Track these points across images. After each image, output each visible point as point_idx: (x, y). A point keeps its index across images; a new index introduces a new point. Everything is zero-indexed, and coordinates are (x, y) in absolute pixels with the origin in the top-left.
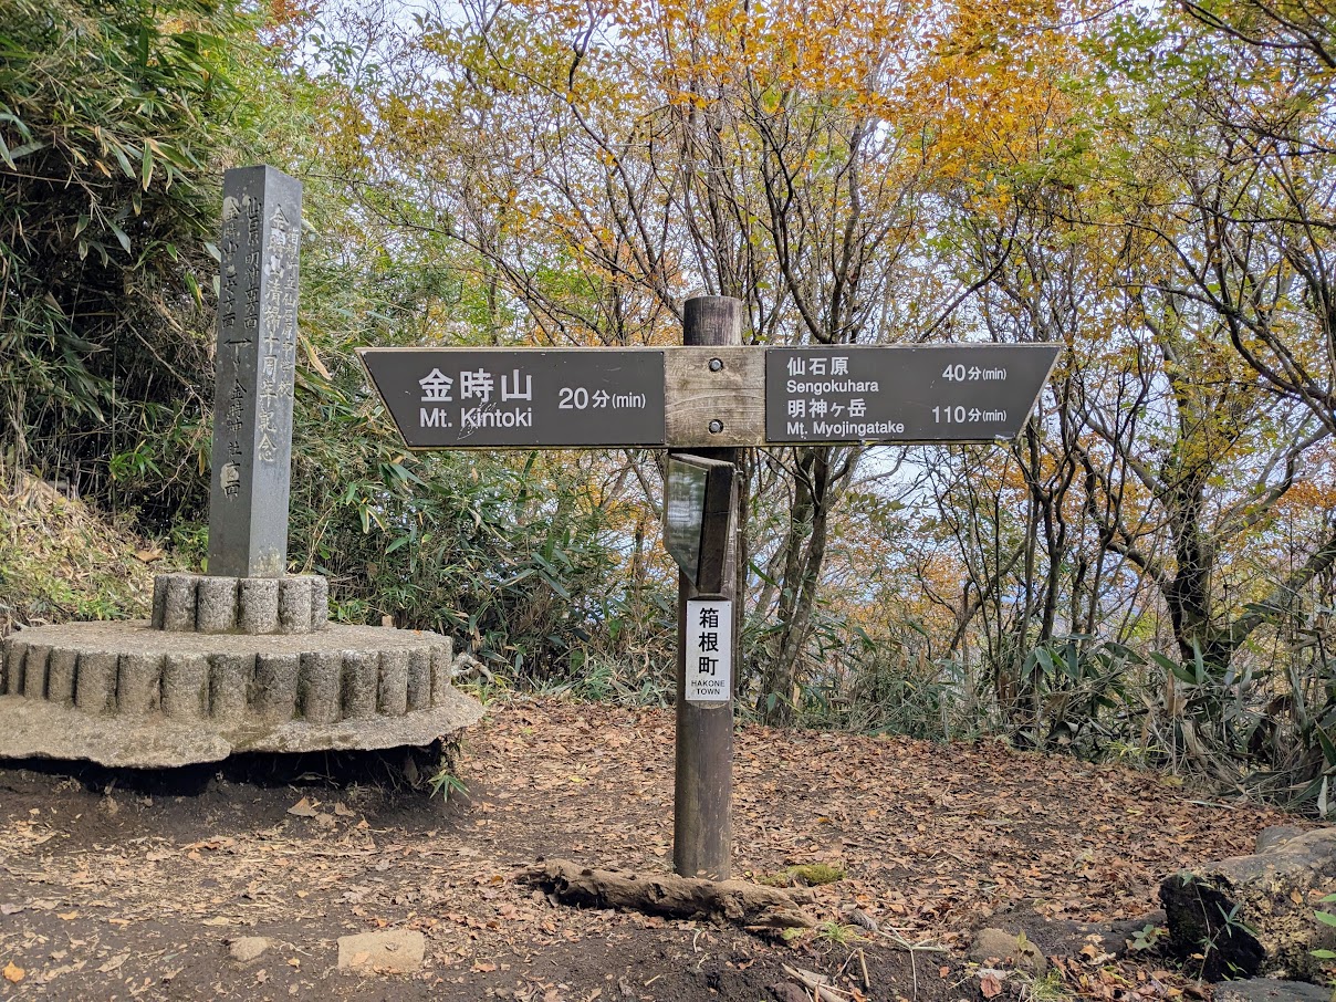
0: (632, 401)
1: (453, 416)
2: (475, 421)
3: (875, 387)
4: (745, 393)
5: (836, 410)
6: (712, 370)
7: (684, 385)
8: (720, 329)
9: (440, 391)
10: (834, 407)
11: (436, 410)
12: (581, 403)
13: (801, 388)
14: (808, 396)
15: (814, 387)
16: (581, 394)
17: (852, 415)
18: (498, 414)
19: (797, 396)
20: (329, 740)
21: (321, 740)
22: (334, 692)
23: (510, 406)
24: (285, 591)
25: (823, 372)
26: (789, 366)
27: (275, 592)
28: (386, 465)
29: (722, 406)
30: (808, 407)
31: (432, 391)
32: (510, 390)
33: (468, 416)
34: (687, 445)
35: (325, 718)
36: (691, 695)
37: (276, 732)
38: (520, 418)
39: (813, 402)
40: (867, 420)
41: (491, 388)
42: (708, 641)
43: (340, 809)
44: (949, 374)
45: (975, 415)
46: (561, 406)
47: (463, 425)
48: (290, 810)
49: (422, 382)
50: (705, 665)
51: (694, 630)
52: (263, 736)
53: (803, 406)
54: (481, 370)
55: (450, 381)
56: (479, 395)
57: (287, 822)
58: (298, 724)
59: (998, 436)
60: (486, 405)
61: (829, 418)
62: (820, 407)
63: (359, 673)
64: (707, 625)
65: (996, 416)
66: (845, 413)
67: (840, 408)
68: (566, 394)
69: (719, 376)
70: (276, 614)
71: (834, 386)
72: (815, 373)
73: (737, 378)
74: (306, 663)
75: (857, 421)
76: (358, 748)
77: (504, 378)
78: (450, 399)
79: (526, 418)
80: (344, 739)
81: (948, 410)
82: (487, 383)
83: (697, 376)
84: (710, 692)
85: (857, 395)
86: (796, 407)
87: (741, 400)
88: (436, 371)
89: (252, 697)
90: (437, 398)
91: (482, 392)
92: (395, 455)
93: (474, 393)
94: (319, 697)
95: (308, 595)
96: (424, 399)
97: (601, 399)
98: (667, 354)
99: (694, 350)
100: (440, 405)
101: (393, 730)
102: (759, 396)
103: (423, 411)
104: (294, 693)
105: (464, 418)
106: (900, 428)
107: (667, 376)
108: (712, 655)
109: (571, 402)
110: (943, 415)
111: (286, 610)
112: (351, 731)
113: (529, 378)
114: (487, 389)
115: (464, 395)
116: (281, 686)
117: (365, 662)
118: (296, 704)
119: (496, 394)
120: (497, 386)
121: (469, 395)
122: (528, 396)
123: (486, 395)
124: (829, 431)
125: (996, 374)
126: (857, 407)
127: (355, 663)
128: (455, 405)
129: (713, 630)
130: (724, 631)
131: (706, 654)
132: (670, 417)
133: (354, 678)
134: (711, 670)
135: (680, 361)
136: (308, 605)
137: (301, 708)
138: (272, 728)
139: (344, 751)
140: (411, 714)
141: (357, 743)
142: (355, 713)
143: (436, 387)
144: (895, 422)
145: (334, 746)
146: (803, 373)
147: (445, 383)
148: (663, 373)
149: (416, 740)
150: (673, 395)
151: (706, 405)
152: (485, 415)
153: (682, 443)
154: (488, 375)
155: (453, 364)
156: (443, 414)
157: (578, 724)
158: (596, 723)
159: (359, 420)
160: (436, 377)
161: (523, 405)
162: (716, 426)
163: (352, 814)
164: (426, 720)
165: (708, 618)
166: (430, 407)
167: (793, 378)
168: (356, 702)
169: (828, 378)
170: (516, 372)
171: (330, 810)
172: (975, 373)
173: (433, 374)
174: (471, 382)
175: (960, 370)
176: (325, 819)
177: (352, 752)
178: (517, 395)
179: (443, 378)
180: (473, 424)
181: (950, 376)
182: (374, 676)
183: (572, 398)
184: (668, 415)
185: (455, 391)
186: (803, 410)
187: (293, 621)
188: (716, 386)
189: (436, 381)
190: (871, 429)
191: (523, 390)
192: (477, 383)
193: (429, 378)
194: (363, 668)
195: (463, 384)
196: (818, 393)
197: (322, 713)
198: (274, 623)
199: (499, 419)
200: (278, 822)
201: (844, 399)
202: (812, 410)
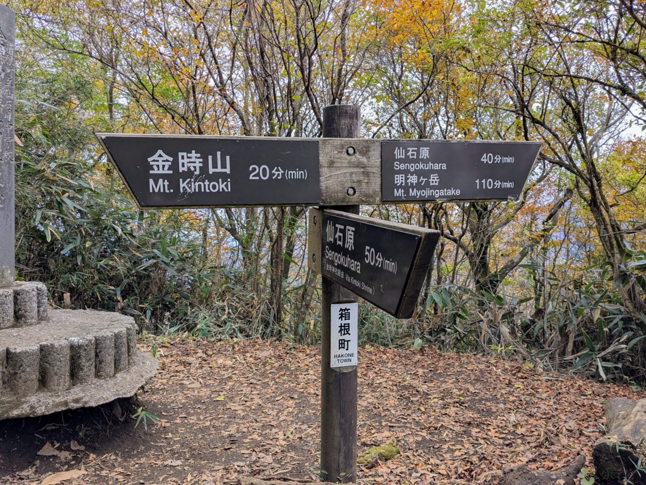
0: (298, 174)
1: (174, 184)
2: (190, 188)
3: (444, 167)
4: (369, 170)
5: (422, 181)
6: (348, 154)
7: (331, 164)
8: (351, 127)
9: (164, 166)
10: (421, 179)
11: (161, 181)
12: (265, 175)
13: (402, 167)
14: (406, 172)
15: (410, 167)
16: (264, 169)
17: (431, 184)
18: (207, 183)
19: (400, 172)
20: (66, 403)
21: (60, 404)
22: (67, 369)
23: (215, 177)
24: (19, 297)
25: (415, 157)
26: (396, 152)
27: (11, 298)
28: (59, 199)
29: (355, 178)
30: (407, 179)
31: (158, 166)
32: (215, 166)
33: (185, 184)
34: (333, 204)
35: (61, 388)
36: (334, 364)
37: (26, 402)
38: (222, 186)
39: (409, 176)
40: (440, 187)
41: (201, 165)
42: (345, 329)
43: (74, 446)
44: (484, 159)
45: (498, 184)
46: (251, 178)
47: (181, 191)
48: (39, 453)
49: (150, 159)
50: (342, 344)
51: (336, 322)
52: (17, 407)
53: (404, 178)
54: (193, 152)
55: (171, 159)
56: (193, 169)
57: (38, 462)
58: (42, 395)
59: (509, 197)
60: (197, 176)
61: (419, 186)
62: (413, 179)
63: (83, 353)
64: (343, 318)
65: (509, 185)
66: (427, 182)
67: (425, 180)
68: (254, 169)
69: (353, 159)
70: (13, 313)
71: (421, 166)
72: (411, 157)
73: (364, 160)
74: (45, 352)
75: (434, 188)
76: (87, 406)
77: (210, 157)
78: (171, 172)
79: (226, 186)
80: (76, 401)
81: (484, 181)
82: (198, 160)
83: (339, 158)
84: (346, 361)
85: (434, 172)
86: (399, 179)
87: (367, 174)
88: (160, 152)
89: (6, 379)
90: (161, 172)
91: (195, 167)
92: (64, 192)
93: (189, 168)
94: (56, 374)
95: (35, 299)
96: (151, 172)
97: (278, 173)
98: (320, 143)
99: (337, 141)
100: (164, 177)
101: (109, 389)
102: (377, 171)
103: (151, 181)
104: (37, 373)
105: (182, 186)
106: (458, 192)
107: (320, 158)
108: (346, 337)
109: (258, 175)
110: (481, 184)
111: (20, 309)
112: (81, 395)
113: (228, 158)
114: (198, 165)
115: (181, 169)
116: (28, 369)
117: (87, 345)
118: (39, 381)
119: (204, 169)
120: (205, 163)
121: (185, 169)
122: (228, 170)
123: (198, 169)
124: (419, 194)
125: (509, 160)
126: (434, 179)
127: (80, 347)
128: (174, 177)
129: (347, 322)
130: (353, 322)
131: (343, 337)
132: (323, 185)
133: (79, 357)
134: (346, 348)
135: (328, 149)
136: (35, 305)
137: (43, 382)
138: (23, 400)
139: (77, 409)
140: (118, 375)
141: (86, 403)
142: (82, 381)
143: (161, 164)
144: (455, 189)
145: (70, 407)
146: (404, 157)
147: (167, 161)
148: (318, 157)
149: (125, 394)
150: (325, 171)
151: (345, 177)
152: (197, 184)
153: (330, 203)
154: (199, 155)
155: (173, 147)
156: (166, 183)
157: (199, 355)
158: (210, 352)
159: (39, 171)
160: (160, 156)
161: (224, 177)
162: (351, 191)
163: (83, 448)
164: (128, 378)
165: (344, 314)
166: (156, 178)
167: (398, 160)
168: (81, 373)
169: (417, 161)
170: (219, 153)
171: (68, 449)
172: (498, 159)
173: (158, 154)
174: (186, 160)
175: (490, 156)
176: (65, 455)
177: (83, 408)
178: (219, 170)
179: (166, 157)
180: (189, 190)
181: (485, 160)
182: (93, 354)
183: (258, 172)
184: (322, 184)
185: (174, 166)
186: (404, 181)
187: (25, 317)
188: (352, 165)
189: (160, 159)
190: (442, 192)
191: (224, 166)
192: (190, 161)
193: (155, 157)
194: (85, 350)
195: (181, 161)
196: (412, 170)
197: (59, 385)
198: (12, 319)
199: (207, 186)
200: (31, 464)
201: (426, 174)
202: (409, 181)
